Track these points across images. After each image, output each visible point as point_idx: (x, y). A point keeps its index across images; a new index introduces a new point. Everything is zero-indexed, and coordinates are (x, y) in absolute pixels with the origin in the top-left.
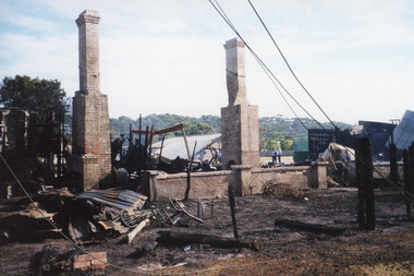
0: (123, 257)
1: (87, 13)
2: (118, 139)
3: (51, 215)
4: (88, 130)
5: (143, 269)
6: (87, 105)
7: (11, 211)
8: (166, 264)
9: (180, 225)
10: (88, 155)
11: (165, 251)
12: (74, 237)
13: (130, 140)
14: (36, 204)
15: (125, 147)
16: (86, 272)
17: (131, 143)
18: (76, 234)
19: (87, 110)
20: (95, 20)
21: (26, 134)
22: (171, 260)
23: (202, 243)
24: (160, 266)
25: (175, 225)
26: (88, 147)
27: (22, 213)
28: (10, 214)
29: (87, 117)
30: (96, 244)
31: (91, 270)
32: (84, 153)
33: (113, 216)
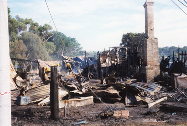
0: (141, 114)
1: (148, 1)
2: (167, 59)
3: (118, 92)
4: (148, 55)
5: (145, 121)
6: (148, 43)
7: (101, 89)
8: (159, 120)
9: (182, 101)
10: (149, 66)
11: (162, 114)
12: (126, 103)
13: (173, 58)
14: (111, 87)
15: (171, 62)
16: (118, 118)
17: (174, 60)
18: (128, 101)
19: (148, 46)
20: (152, 4)
21: (126, 57)
22: (162, 119)
23: (183, 112)
24: (155, 121)
25: (179, 101)
26: (148, 62)
27: (105, 91)
28: (101, 91)
29: (147, 49)
30: (134, 107)
31: (121, 118)
32: (147, 65)
33: (148, 95)
